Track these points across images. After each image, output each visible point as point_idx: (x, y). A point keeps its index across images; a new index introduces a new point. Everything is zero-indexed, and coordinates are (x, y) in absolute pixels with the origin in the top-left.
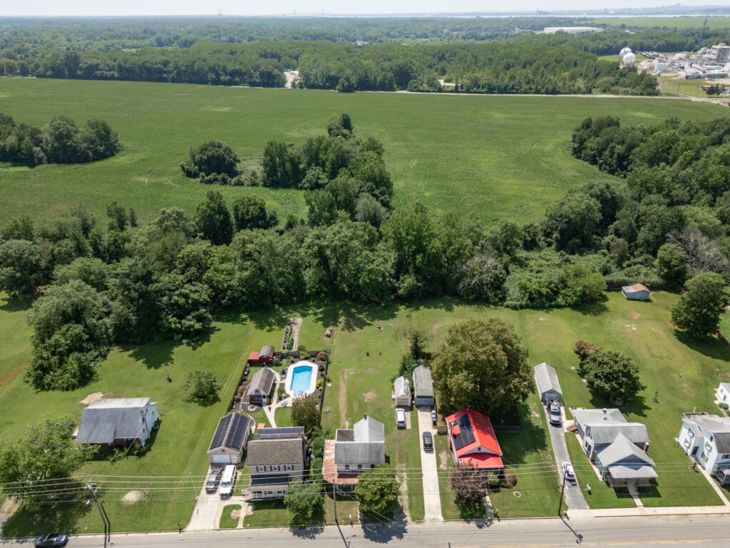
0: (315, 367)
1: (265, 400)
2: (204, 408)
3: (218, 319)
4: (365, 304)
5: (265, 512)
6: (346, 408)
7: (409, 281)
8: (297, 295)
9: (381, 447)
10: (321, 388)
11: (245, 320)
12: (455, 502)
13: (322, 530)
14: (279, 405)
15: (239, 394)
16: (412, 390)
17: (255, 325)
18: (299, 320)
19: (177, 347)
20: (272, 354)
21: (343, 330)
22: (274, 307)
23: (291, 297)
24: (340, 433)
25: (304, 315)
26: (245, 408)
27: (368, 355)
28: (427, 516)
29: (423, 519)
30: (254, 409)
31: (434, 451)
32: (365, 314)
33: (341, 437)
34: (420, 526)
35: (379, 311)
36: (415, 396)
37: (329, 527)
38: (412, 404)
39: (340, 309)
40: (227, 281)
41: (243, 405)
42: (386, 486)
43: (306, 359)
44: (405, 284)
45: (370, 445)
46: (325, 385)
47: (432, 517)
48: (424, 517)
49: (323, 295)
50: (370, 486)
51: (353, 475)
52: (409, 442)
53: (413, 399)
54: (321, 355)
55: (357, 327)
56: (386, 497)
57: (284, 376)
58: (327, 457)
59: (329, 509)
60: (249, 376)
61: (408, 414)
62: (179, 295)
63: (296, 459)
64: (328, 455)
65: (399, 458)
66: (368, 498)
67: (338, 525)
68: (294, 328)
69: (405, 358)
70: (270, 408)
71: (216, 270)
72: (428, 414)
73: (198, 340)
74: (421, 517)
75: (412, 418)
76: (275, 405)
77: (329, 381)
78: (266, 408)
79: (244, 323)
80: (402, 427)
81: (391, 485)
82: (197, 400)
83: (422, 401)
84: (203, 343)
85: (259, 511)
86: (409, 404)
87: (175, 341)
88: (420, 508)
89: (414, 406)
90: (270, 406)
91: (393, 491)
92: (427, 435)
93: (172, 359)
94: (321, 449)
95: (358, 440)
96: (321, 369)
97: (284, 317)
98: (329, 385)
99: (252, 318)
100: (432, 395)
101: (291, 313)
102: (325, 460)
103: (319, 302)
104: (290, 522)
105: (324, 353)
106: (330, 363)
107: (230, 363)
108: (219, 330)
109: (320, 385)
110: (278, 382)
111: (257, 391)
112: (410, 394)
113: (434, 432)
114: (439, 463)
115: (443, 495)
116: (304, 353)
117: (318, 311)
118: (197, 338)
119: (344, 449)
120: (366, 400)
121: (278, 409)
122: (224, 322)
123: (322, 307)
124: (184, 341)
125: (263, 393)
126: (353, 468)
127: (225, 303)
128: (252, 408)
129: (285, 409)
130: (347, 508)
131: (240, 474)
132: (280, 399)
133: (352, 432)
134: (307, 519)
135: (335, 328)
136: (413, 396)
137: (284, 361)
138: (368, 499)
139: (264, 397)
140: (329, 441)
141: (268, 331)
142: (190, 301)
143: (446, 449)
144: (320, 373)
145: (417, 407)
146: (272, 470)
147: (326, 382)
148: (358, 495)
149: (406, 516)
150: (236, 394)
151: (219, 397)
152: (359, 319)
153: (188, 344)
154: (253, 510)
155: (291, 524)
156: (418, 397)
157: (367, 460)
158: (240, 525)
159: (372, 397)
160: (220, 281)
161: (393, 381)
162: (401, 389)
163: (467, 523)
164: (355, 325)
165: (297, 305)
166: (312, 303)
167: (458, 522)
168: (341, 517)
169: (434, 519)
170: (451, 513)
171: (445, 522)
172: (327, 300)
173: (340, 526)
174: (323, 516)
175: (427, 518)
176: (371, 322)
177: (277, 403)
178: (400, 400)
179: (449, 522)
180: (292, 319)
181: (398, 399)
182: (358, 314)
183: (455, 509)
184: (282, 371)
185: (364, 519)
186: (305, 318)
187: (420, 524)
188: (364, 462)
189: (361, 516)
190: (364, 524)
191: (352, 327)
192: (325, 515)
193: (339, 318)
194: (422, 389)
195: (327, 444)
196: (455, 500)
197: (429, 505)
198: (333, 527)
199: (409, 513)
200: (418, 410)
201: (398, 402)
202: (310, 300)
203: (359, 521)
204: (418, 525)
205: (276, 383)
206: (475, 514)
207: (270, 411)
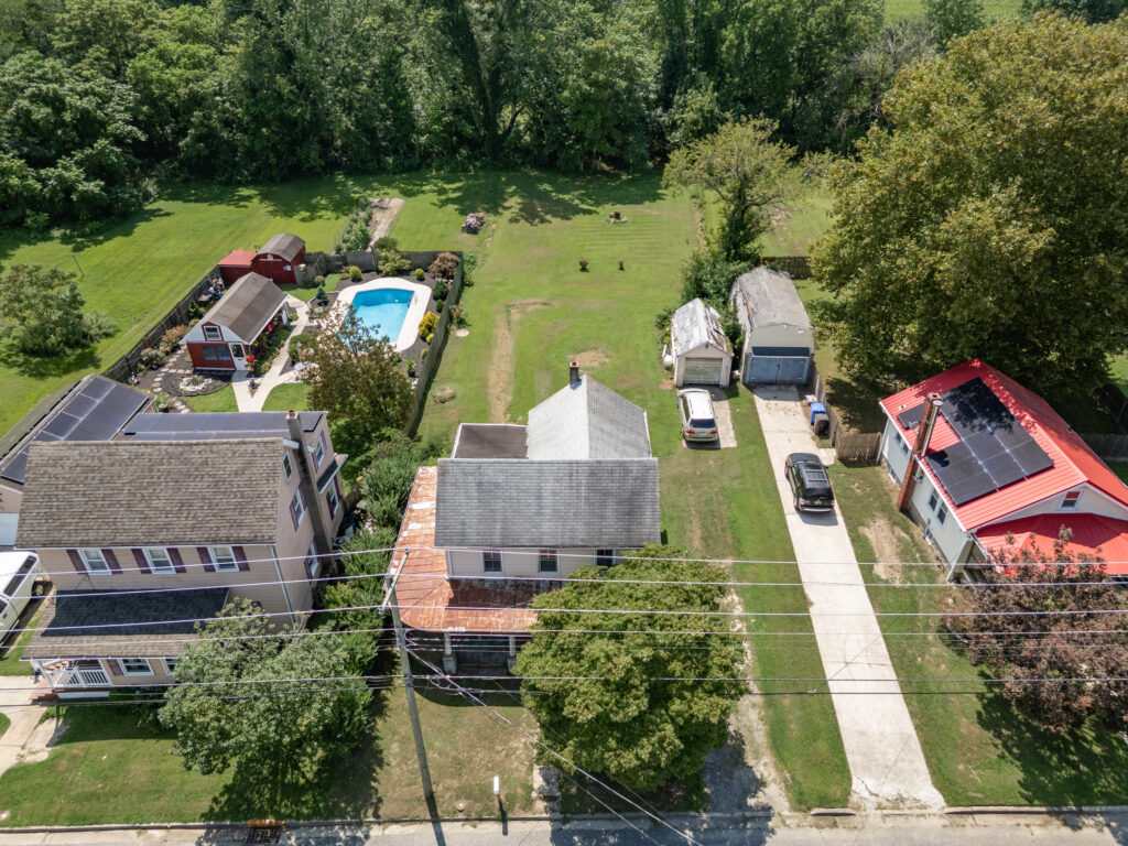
0: (423, 293)
1: (241, 364)
6: (511, 388)
9: (643, 480)
14: (289, 377)
15: (163, 348)
16: (734, 334)
18: (396, 202)
24: (472, 435)
25: (407, 194)
26: (170, 386)
28: (862, 786)
29: (844, 801)
30: (199, 387)
31: (840, 518)
32: (576, 193)
35: (617, 188)
36: (747, 348)
37: (394, 829)
38: (733, 380)
39: (508, 184)
41: (168, 376)
43: (399, 272)
46: (447, 333)
47: (889, 790)
48: (847, 792)
52: (736, 485)
53: (736, 364)
54: (443, 260)
55: (555, 216)
57: (322, 310)
58: (413, 526)
64: (418, 519)
65: (704, 539)
67: (436, 820)
70: (254, 387)
72: (795, 406)
74: (836, 792)
75: (734, 418)
76: (274, 377)
77: (462, 323)
78: (240, 388)
80: (703, 440)
83: (772, 368)
86: (724, 380)
88: (822, 746)
89: (740, 385)
90: (257, 381)
92: (799, 465)
96: (439, 296)
97: (357, 196)
98: (462, 333)
101: (374, 189)
102: (404, 535)
104: (205, 805)
105: (455, 257)
106: (470, 285)
109: (430, 329)
110: (302, 322)
112: (726, 345)
113: (828, 456)
114: (865, 554)
116: (391, 255)
119: (480, 484)
121: (280, 389)
125: (233, 338)
126: (520, 564)
128: (195, 383)
130: (486, 738)
132: (294, 362)
133: (523, 433)
134: (294, 791)
136: (738, 351)
143: (885, 509)
144: (435, 303)
145: (753, 386)
149: (761, 784)
155: (207, 816)
156: (758, 351)
157: (581, 532)
159: (595, 364)
162: (696, 330)
163: (1066, 823)
164: (547, 213)
165: (395, 173)
166: (434, 173)
167: (1022, 820)
168: (455, 783)
169: (901, 799)
170: (974, 774)
171: (957, 819)
172: (475, 167)
173: (445, 827)
174: (368, 776)
175: (866, 794)
176: (594, 208)
177: (282, 373)
178: (693, 364)
179: (977, 817)
180: (376, 201)
181: (687, 359)
182: (558, 193)
183: (993, 754)
184: (319, 297)
185: (567, 797)
186: (412, 200)
187: (835, 825)
188: (567, 542)
189: (547, 780)
190: (565, 821)
191: (540, 217)
192: (380, 774)
193: (506, 200)
194: (772, 325)
195: (421, 479)
196: (979, 714)
197: (863, 734)
198: (412, 829)
199: (776, 766)
200: (756, 397)
201: (687, 370)
202: (429, 166)
203: (540, 805)
204: (827, 833)
205: (292, 324)
206: (1096, 779)
207: (253, 394)
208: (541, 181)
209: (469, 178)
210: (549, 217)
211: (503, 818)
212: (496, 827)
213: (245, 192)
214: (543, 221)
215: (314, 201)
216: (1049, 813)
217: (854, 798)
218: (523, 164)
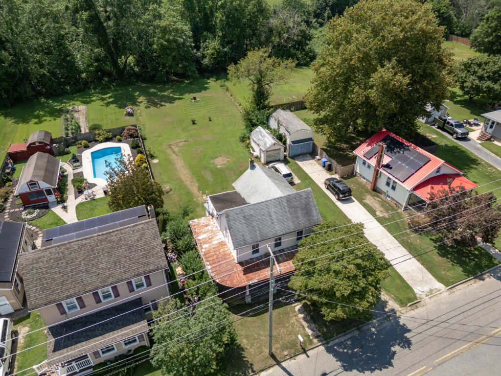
0: (125, 146)
1: (52, 198)
4: (164, 83)
8: (69, 84)
14: (81, 199)
18: (82, 107)
20: (48, 140)
21: (147, 107)
25: (86, 103)
27: (194, 123)
30: (34, 215)
39: (134, 91)
41: (11, 214)
43: (107, 140)
49: (106, 79)
54: (129, 130)
55: (166, 102)
57: (78, 164)
68: (76, 115)
70: (65, 208)
76: (73, 201)
78: (57, 210)
90: (65, 204)
96: (135, 147)
97: (58, 107)
98: (156, 161)
101: (66, 103)
103: (103, 89)
105: (133, 128)
110: (70, 172)
111: (32, 184)
116: (101, 133)
117: (105, 96)
121: (80, 205)
123: (110, 93)
125: (44, 185)
128: (30, 213)
129: (95, 202)
132: (80, 191)
135: (136, 107)
139: (49, 192)
144: (135, 150)
147: (150, 159)
164: (161, 102)
165: (72, 94)
166: (93, 91)
172: (113, 86)
180: (71, 108)
182: (161, 91)
184: (73, 158)
186: (89, 105)
191: (159, 104)
193: (137, 99)
202: (89, 88)
205: (65, 174)
207: (67, 211)
208: (149, 88)
210: (163, 103)
214: (161, 105)
218: (137, 82)
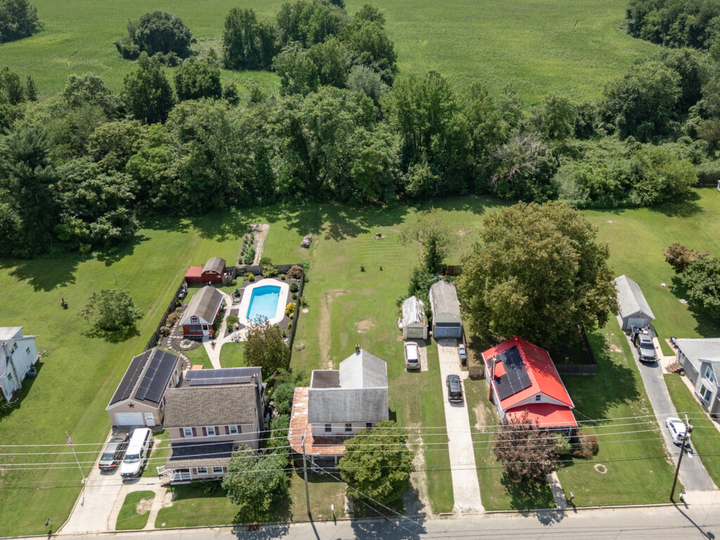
0: (285, 287)
1: (206, 333)
2: (112, 345)
3: (148, 226)
4: (359, 205)
5: (193, 502)
6: (330, 342)
7: (421, 172)
8: (263, 194)
9: (382, 396)
10: (293, 315)
11: (187, 226)
12: (502, 482)
13: (286, 530)
14: (229, 339)
15: (168, 325)
16: (429, 315)
17: (200, 233)
18: (265, 227)
19: (82, 261)
20: (222, 269)
21: (327, 238)
22: (229, 210)
23: (254, 196)
24: (318, 376)
25: (271, 221)
26: (175, 344)
27: (363, 270)
28: (458, 505)
29: (451, 511)
30: (189, 346)
31: (465, 404)
32: (359, 218)
33: (317, 381)
34: (447, 522)
35: (379, 215)
36: (434, 323)
37: (297, 525)
38: (429, 336)
39: (323, 212)
40: (160, 171)
41: (173, 340)
42: (390, 458)
43: (272, 276)
44: (416, 178)
45: (365, 393)
46: (298, 311)
47: (466, 506)
48: (452, 508)
49: (299, 194)
50: (364, 458)
51: (338, 440)
52: (426, 389)
53: (430, 329)
54: (294, 270)
55: (348, 235)
56: (391, 476)
57: (238, 299)
58: (296, 414)
59: (299, 496)
60: (186, 300)
61: (424, 350)
62: (86, 188)
63: (244, 415)
64: (298, 411)
65: (411, 415)
66: (360, 477)
67: (312, 521)
68: (257, 236)
69: (417, 273)
70: (213, 345)
71: (144, 155)
72: (454, 349)
73: (115, 253)
74: (448, 507)
75: (429, 355)
76: (222, 339)
77: (305, 305)
78: (207, 345)
79: (185, 230)
80: (414, 369)
81: (399, 454)
82: (103, 333)
83: (444, 331)
84: (122, 256)
85: (183, 502)
86: (425, 336)
87: (81, 253)
88: (446, 492)
89: (432, 339)
90: (215, 341)
91: (403, 465)
92: (453, 379)
93: (74, 278)
94: (286, 402)
95: (345, 385)
96: (293, 290)
97: (244, 223)
98: (305, 311)
99: (196, 224)
100: (459, 321)
101: (253, 218)
102: (293, 417)
103: (294, 204)
104: (232, 519)
105: (299, 268)
106: (307, 281)
107: (159, 283)
108: (148, 239)
109: (291, 311)
110: (229, 307)
111: (194, 318)
112: (425, 320)
113: (464, 375)
114: (473, 420)
115: (482, 470)
116: (269, 267)
117: (291, 215)
118: (114, 249)
119: (323, 399)
120: (359, 332)
121: (226, 345)
122: (155, 229)
123: (298, 211)
124: (95, 254)
125: (202, 321)
126: (338, 429)
127: (157, 201)
128: (187, 343)
129: (238, 345)
130: (328, 494)
131: (157, 441)
132: (230, 331)
133: (337, 374)
134: (262, 513)
135: (316, 236)
136: (430, 323)
137: (240, 280)
138: (361, 479)
139: (205, 328)
140: (301, 388)
141: (219, 241)
142: (103, 196)
143: (484, 400)
144: (292, 294)
145: (437, 339)
146: (205, 434)
147: (301, 307)
148: (345, 471)
149: (423, 506)
150: (163, 323)
151: (138, 329)
152: (351, 225)
153: (100, 258)
154: (174, 500)
155: (234, 522)
156: (438, 324)
157: (360, 416)
158: (150, 525)
159: (368, 327)
160: (149, 171)
161: (399, 304)
162: (412, 313)
163: (524, 515)
164: (344, 233)
165: (263, 206)
166: (283, 205)
167: (509, 515)
168: (318, 509)
169: (470, 509)
170: (496, 500)
171: (487, 515)
172: (305, 201)
173: (315, 523)
174: (287, 507)
175: (458, 508)
176: (368, 229)
177: (225, 337)
178: (411, 330)
179: (495, 514)
180: (255, 226)
181: (408, 328)
182: (350, 218)
183: (504, 493)
184: (236, 293)
185: (356, 512)
186: (274, 224)
187: (447, 518)
188: (355, 420)
189: (349, 507)
190: (356, 520)
191: (340, 235)
192: (291, 506)
193: (322, 223)
194: (444, 313)
195: (297, 393)
196: (502, 480)
197: (461, 488)
198: (304, 524)
199: (429, 500)
200: (438, 345)
201: (408, 332)
202: (281, 201)
203: (347, 515)
204: (444, 521)
205: (224, 308)
206: (536, 500)
208: (340, 210)
209: (303, 208)
210: (345, 236)
211: (335, 520)
212: (333, 523)
213: (185, 222)
214: (342, 238)
215: (222, 227)
216: (519, 512)
217: (454, 509)
218: (331, 199)
